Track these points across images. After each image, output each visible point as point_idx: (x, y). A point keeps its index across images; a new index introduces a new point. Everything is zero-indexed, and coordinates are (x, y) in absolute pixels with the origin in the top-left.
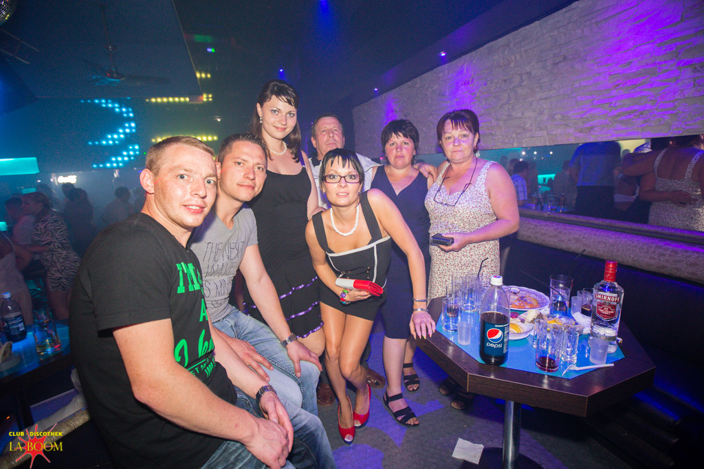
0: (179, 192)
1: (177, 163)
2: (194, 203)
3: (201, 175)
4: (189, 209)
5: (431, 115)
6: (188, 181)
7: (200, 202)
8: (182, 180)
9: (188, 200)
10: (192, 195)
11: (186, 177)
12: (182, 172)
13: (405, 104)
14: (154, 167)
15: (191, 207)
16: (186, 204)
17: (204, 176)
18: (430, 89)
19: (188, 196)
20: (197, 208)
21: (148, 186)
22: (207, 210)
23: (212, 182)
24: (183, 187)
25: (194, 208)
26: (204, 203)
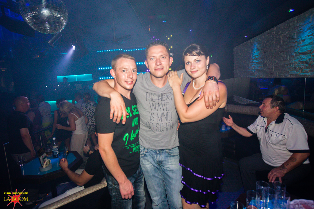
0: (123, 77)
1: (121, 66)
2: (129, 80)
3: (130, 69)
4: (128, 83)
5: (282, 52)
6: (126, 72)
7: (131, 80)
8: (124, 72)
9: (127, 80)
10: (128, 78)
11: (125, 71)
12: (124, 69)
13: (264, 45)
14: (114, 68)
15: (128, 82)
16: (126, 81)
17: (132, 69)
18: (282, 35)
19: (127, 78)
20: (130, 82)
21: (113, 75)
22: (134, 82)
23: (135, 71)
24: (125, 75)
25: (129, 82)
26: (133, 80)
